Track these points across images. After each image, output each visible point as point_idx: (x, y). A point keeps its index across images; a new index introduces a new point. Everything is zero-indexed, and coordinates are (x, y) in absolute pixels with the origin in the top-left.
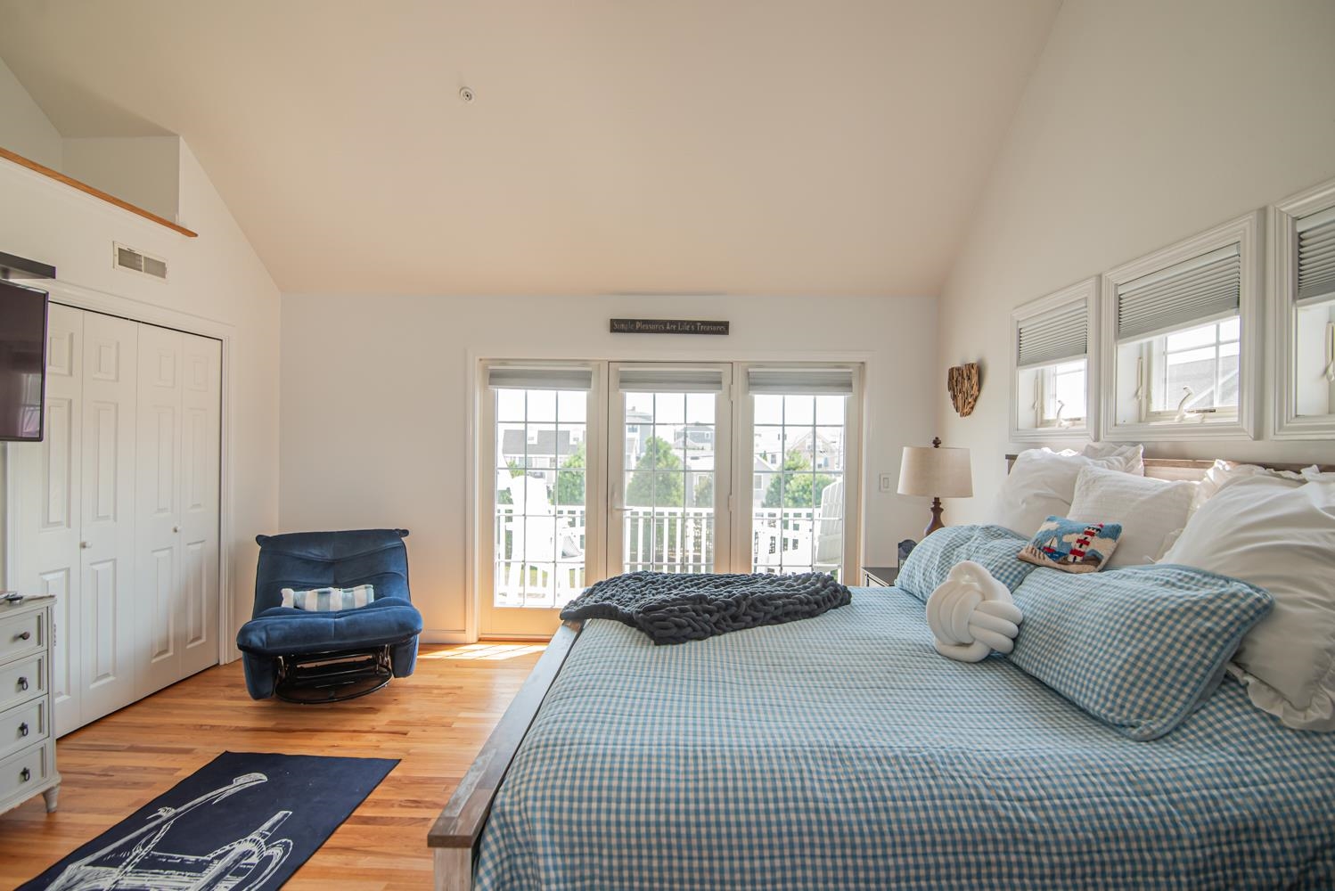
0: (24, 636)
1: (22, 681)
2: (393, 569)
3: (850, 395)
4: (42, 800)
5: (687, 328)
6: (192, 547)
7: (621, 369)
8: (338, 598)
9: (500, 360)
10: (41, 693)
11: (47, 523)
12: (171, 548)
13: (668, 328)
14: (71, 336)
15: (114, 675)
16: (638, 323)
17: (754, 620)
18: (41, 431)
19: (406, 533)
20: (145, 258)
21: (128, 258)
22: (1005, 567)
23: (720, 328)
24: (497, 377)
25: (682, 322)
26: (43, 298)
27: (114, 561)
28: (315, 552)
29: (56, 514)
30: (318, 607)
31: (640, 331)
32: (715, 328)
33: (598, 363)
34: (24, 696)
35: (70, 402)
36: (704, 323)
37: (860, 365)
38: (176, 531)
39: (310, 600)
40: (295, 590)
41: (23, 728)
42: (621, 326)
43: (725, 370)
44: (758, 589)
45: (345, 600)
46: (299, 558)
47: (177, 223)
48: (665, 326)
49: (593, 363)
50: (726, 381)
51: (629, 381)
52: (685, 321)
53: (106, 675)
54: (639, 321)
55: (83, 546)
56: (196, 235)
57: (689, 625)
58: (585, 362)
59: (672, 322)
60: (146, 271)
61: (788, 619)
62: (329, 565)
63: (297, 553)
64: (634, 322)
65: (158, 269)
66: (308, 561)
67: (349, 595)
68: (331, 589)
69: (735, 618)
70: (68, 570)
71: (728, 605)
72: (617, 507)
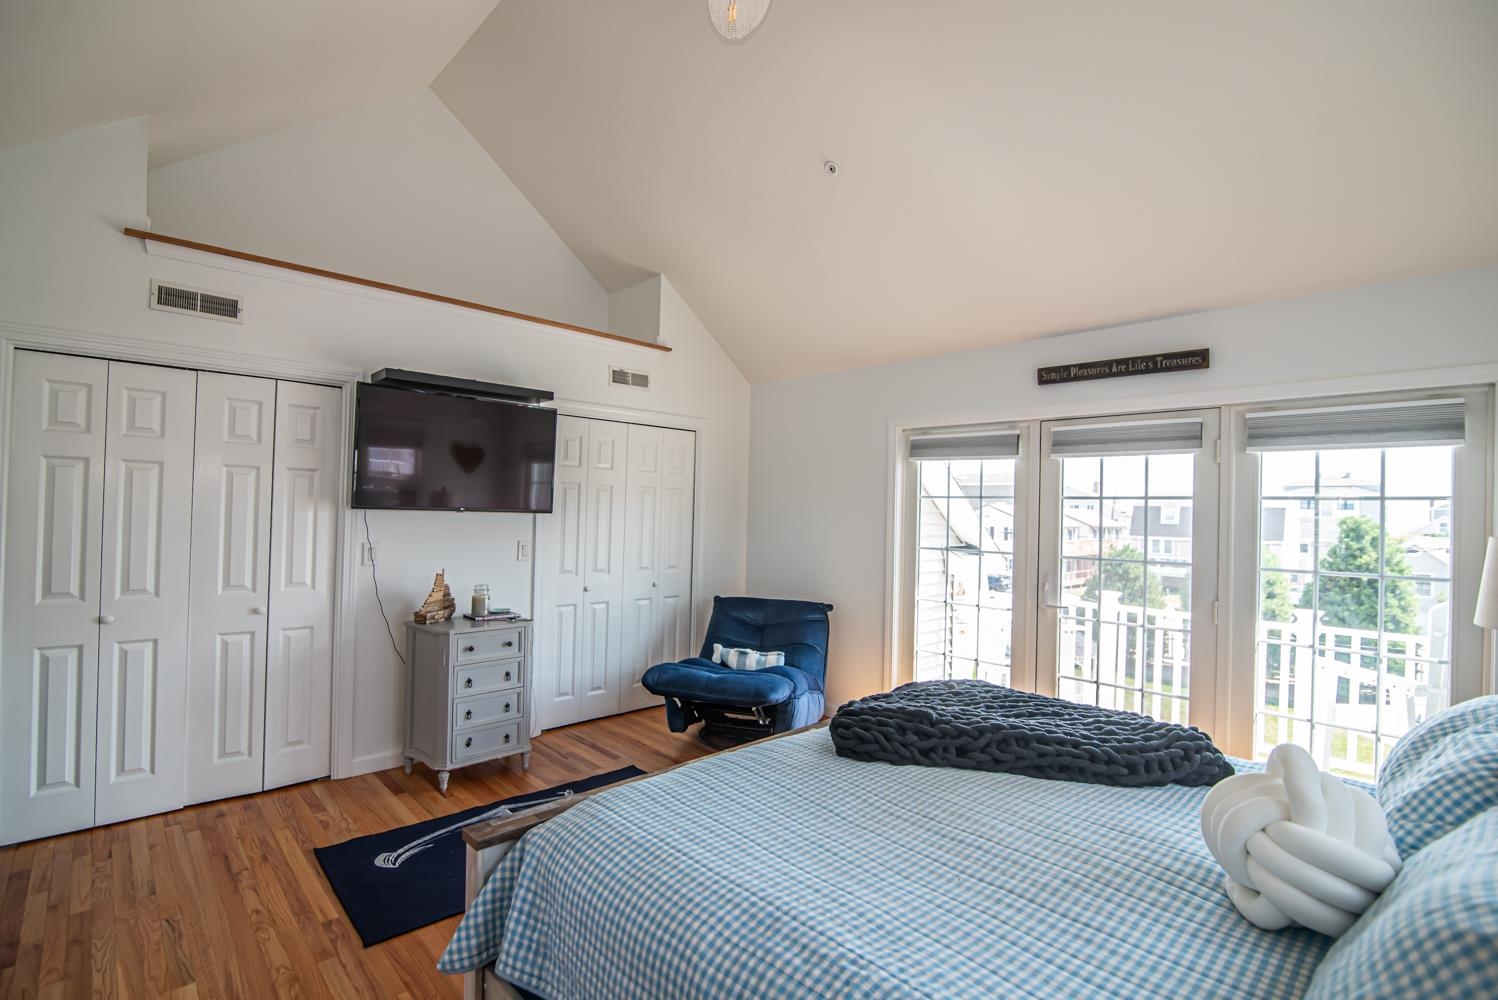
0: (509, 644)
1: (508, 674)
2: (809, 641)
3: (1459, 445)
4: (520, 757)
5: (1143, 366)
6: (669, 600)
7: (1053, 430)
8: (754, 659)
9: (921, 429)
10: (518, 685)
11: (563, 571)
12: (650, 599)
13: (1114, 370)
14: (581, 438)
15: (605, 689)
16: (1072, 369)
17: (997, 762)
18: (551, 507)
19: (830, 607)
20: (633, 374)
21: (619, 377)
22: (1460, 782)
23: (1196, 360)
24: (919, 448)
25: (1134, 360)
26: (553, 413)
27: (608, 603)
28: (750, 616)
29: (569, 565)
30: (738, 664)
31: (1077, 378)
32: (1184, 362)
33: (1026, 424)
34: (507, 685)
35: (579, 485)
36: (1166, 356)
37: (1486, 389)
38: (654, 585)
39: (732, 656)
40: (724, 647)
41: (507, 706)
42: (1050, 376)
43: (1209, 419)
44: (1061, 728)
45: (758, 662)
46: (736, 619)
47: (658, 344)
48: (1110, 369)
49: (1022, 425)
50: (1209, 436)
51: (1065, 444)
52: (1138, 358)
53: (599, 688)
54: (1075, 366)
55: (585, 590)
56: (671, 350)
57: (877, 742)
58: (1012, 424)
59: (1119, 362)
60: (633, 384)
61: (1064, 775)
62: (760, 629)
63: (735, 614)
64: (1067, 368)
65: (642, 381)
66: (743, 623)
67: (763, 658)
68: (748, 650)
69: (962, 752)
70: (575, 605)
71: (961, 733)
72: (1049, 603)
